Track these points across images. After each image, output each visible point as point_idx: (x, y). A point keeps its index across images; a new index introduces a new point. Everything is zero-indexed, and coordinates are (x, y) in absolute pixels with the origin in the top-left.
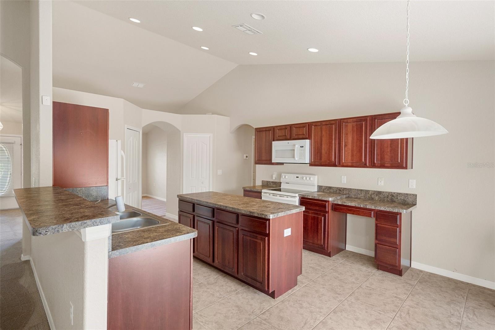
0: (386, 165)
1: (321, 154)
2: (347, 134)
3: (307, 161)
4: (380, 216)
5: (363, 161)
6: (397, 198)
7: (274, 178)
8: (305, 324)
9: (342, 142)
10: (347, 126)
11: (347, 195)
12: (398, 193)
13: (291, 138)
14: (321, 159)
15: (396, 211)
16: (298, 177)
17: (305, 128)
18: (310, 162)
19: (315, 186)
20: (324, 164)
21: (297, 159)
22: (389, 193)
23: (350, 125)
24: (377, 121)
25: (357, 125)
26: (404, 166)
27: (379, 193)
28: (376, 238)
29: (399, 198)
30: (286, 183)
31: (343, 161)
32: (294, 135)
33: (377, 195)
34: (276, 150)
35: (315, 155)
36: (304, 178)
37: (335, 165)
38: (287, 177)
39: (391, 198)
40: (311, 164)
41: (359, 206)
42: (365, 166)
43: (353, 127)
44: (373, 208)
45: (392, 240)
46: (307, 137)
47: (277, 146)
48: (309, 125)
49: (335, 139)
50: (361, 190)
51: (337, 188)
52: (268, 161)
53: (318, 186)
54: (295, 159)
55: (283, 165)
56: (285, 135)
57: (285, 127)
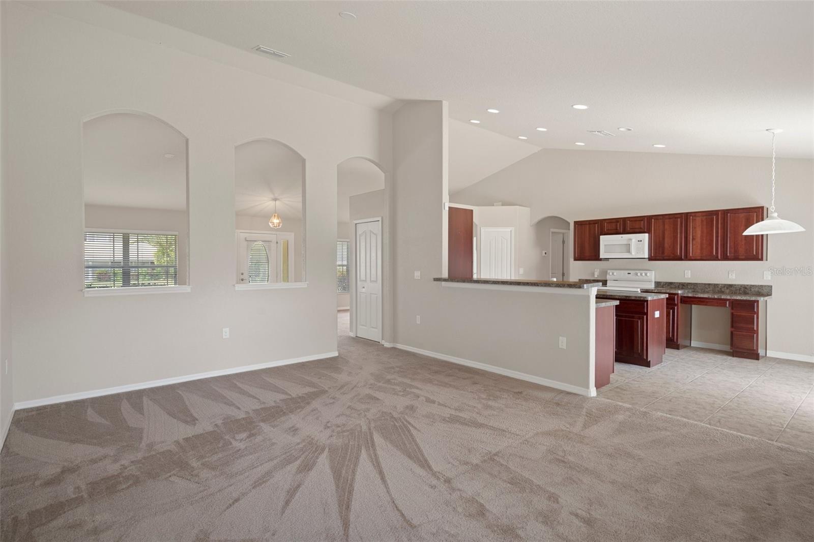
0: (740, 257)
1: (663, 248)
2: (695, 228)
3: (646, 256)
4: (735, 304)
5: (714, 254)
6: (751, 290)
7: (596, 276)
9: (690, 235)
10: (695, 220)
11: (693, 290)
12: (751, 285)
13: (625, 232)
14: (663, 253)
15: (754, 299)
16: (630, 273)
17: (642, 222)
18: (648, 256)
19: (652, 281)
20: (667, 258)
21: (634, 254)
22: (741, 286)
23: (698, 220)
24: (730, 216)
25: (706, 218)
26: (760, 257)
27: (731, 286)
28: (732, 326)
29: (753, 290)
30: (614, 280)
31: (691, 255)
32: (629, 229)
33: (727, 288)
34: (605, 245)
35: (655, 249)
36: (639, 274)
37: (680, 259)
38: (615, 274)
39: (745, 289)
40: (651, 259)
41: (713, 297)
42: (716, 259)
43: (702, 221)
44: (728, 297)
45: (750, 326)
46: (646, 230)
47: (604, 240)
48: (650, 218)
49: (681, 233)
50: (709, 284)
51: (680, 283)
52: (594, 256)
53: (655, 282)
54: (631, 254)
55: (608, 261)
56: (617, 229)
57: (617, 220)
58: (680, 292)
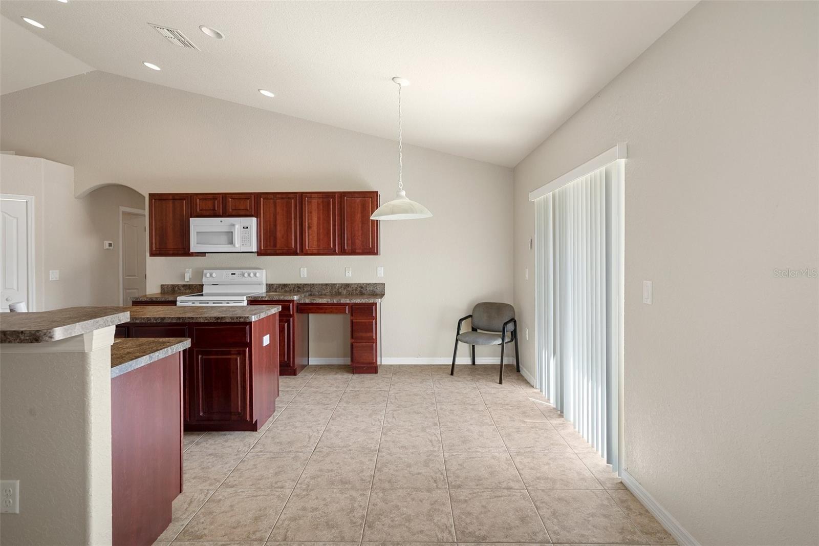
0: (357, 251)
1: (275, 238)
2: (311, 213)
3: (255, 249)
4: (355, 309)
5: (332, 247)
6: (366, 290)
7: (187, 279)
8: (310, 438)
9: (305, 222)
10: (311, 202)
11: (310, 293)
12: (367, 284)
13: (225, 214)
14: (275, 245)
15: (372, 302)
16: (234, 274)
17: (248, 201)
18: (257, 249)
19: (262, 284)
20: (280, 252)
21: (238, 246)
22: (358, 284)
23: (315, 202)
24: (347, 200)
25: (323, 202)
26: (376, 252)
27: (347, 285)
28: (352, 337)
29: (368, 289)
30: (213, 284)
31: (307, 248)
32: (230, 210)
33: (344, 289)
34: (197, 233)
35: (266, 239)
36: (246, 275)
37: (295, 254)
38: (214, 275)
39: (361, 290)
40: (260, 253)
41: (332, 302)
42: (333, 253)
43: (318, 204)
44: (348, 301)
45: (368, 334)
46: (253, 213)
47: (197, 225)
48: (258, 196)
49: (295, 218)
50: (326, 285)
51: (295, 285)
52: (183, 250)
53: (266, 284)
54: (234, 246)
55: (205, 256)
56: (214, 210)
57: (214, 196)
58: (296, 298)
